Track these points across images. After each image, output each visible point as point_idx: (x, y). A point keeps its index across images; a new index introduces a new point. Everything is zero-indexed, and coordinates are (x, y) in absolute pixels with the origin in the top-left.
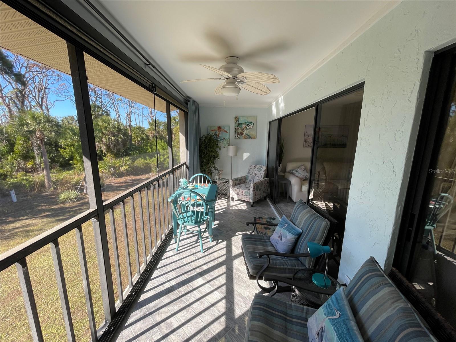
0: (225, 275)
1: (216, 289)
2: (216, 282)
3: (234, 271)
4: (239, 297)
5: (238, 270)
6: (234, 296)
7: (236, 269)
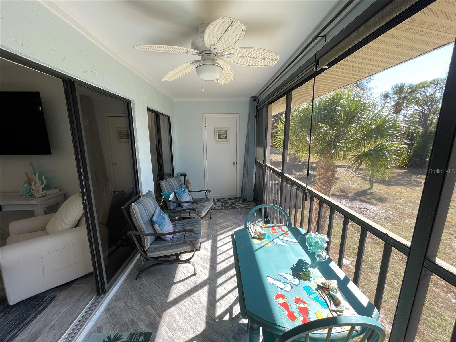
0: (218, 262)
1: (224, 252)
2: (225, 257)
3: (208, 266)
4: (207, 248)
5: (204, 268)
6: (211, 249)
7: (206, 268)
